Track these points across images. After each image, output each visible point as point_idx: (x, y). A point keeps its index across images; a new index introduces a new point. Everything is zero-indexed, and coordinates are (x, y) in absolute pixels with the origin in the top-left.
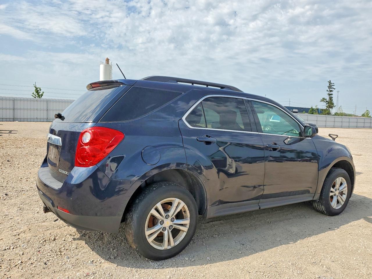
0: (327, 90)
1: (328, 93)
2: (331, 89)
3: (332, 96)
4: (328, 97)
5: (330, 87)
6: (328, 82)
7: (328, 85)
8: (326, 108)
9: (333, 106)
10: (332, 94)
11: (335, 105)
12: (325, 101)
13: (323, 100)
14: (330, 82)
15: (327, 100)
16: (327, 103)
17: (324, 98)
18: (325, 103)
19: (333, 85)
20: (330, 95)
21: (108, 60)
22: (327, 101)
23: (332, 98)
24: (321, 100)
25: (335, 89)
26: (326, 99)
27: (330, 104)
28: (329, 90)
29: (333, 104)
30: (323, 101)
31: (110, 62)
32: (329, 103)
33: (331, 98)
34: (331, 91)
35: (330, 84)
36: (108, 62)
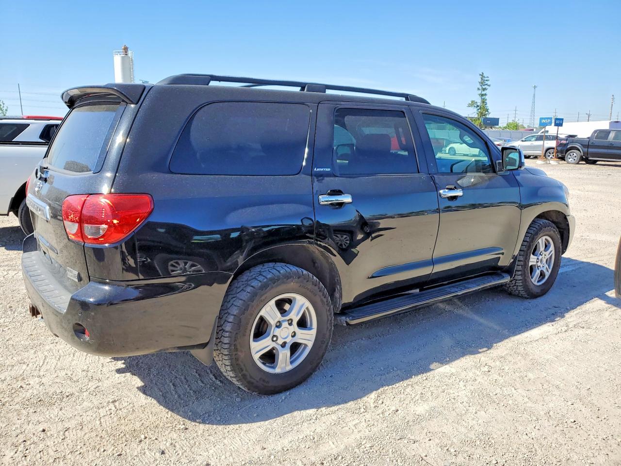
1: (480, 92)
2: (483, 87)
3: (487, 97)
4: (480, 100)
5: (482, 83)
6: (480, 75)
7: (480, 80)
9: (487, 113)
10: (486, 95)
11: (489, 111)
12: (476, 106)
13: (472, 102)
14: (482, 75)
15: (478, 104)
16: (479, 108)
17: (474, 101)
18: (475, 110)
20: (482, 95)
21: (126, 49)
22: (478, 106)
23: (486, 100)
24: (470, 104)
25: (489, 86)
26: (476, 102)
27: (483, 109)
28: (480, 88)
29: (487, 110)
30: (472, 105)
31: (129, 52)
32: (480, 108)
33: (484, 101)
34: (484, 89)
35: (482, 79)
36: (127, 52)
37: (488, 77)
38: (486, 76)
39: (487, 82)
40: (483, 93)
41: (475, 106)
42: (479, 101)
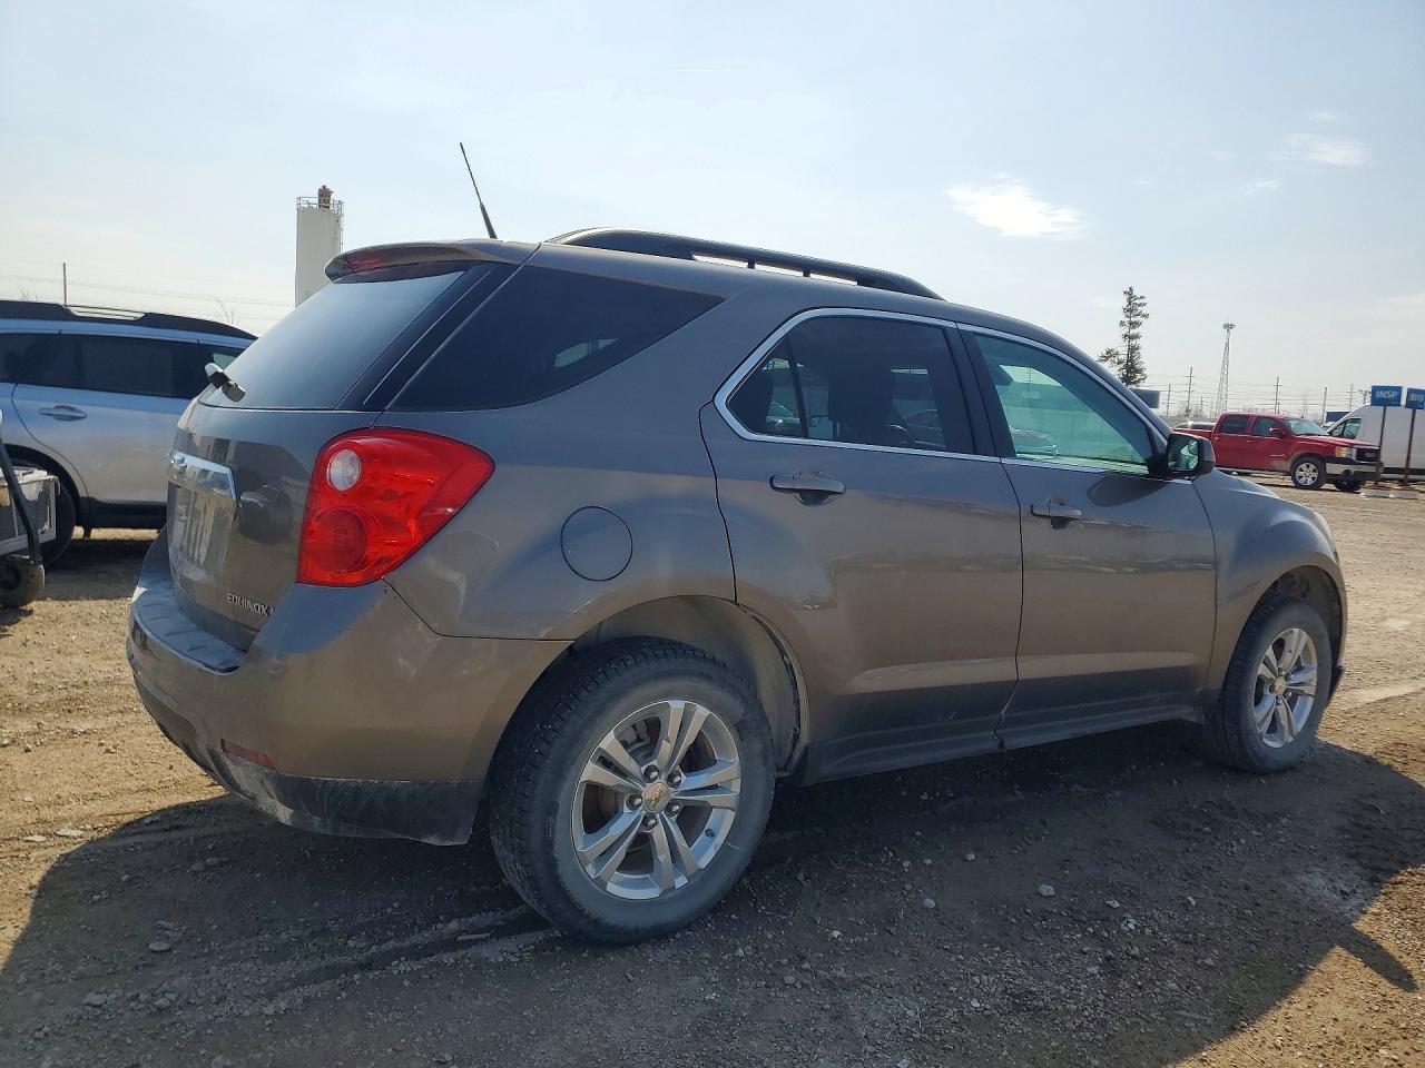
1: (1125, 330)
2: (1134, 319)
3: (1139, 343)
4: (1126, 348)
5: (1129, 310)
6: (1126, 292)
7: (1124, 303)
9: (1138, 376)
10: (1136, 337)
11: (1145, 375)
12: (1116, 360)
13: (1109, 355)
14: (1130, 294)
15: (1123, 357)
16: (1121, 366)
17: (1111, 350)
18: (1115, 367)
19: (1139, 305)
20: (1132, 338)
21: (324, 194)
22: (1120, 361)
23: (1137, 349)
24: (1103, 356)
25: (1146, 316)
26: (1117, 353)
27: (1131, 368)
28: (1126, 321)
29: (1139, 371)
30: (1108, 357)
31: (334, 202)
32: (1126, 367)
33: (1132, 350)
34: (1133, 325)
35: (1129, 301)
36: (329, 202)
37: (1142, 297)
38: (1138, 296)
40: (1133, 332)
41: (1113, 361)
42: (1122, 349)
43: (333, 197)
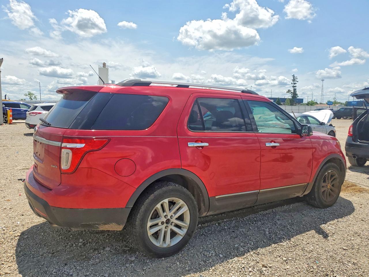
0: (292, 83)
1: (293, 85)
2: (295, 82)
5: (294, 80)
7: (293, 79)
8: (291, 98)
9: (297, 96)
10: (296, 86)
11: (298, 95)
14: (294, 76)
15: (292, 91)
16: (292, 94)
17: (289, 90)
20: (294, 87)
21: (104, 64)
22: (292, 93)
23: (296, 89)
24: (287, 92)
25: (298, 82)
27: (295, 94)
28: (293, 83)
29: (297, 95)
30: (289, 92)
33: (295, 90)
34: (295, 84)
35: (294, 78)
36: (105, 66)
37: (297, 77)
38: (296, 77)
39: (296, 80)
40: (294, 85)
41: (290, 93)
42: (292, 90)
43: (106, 65)
